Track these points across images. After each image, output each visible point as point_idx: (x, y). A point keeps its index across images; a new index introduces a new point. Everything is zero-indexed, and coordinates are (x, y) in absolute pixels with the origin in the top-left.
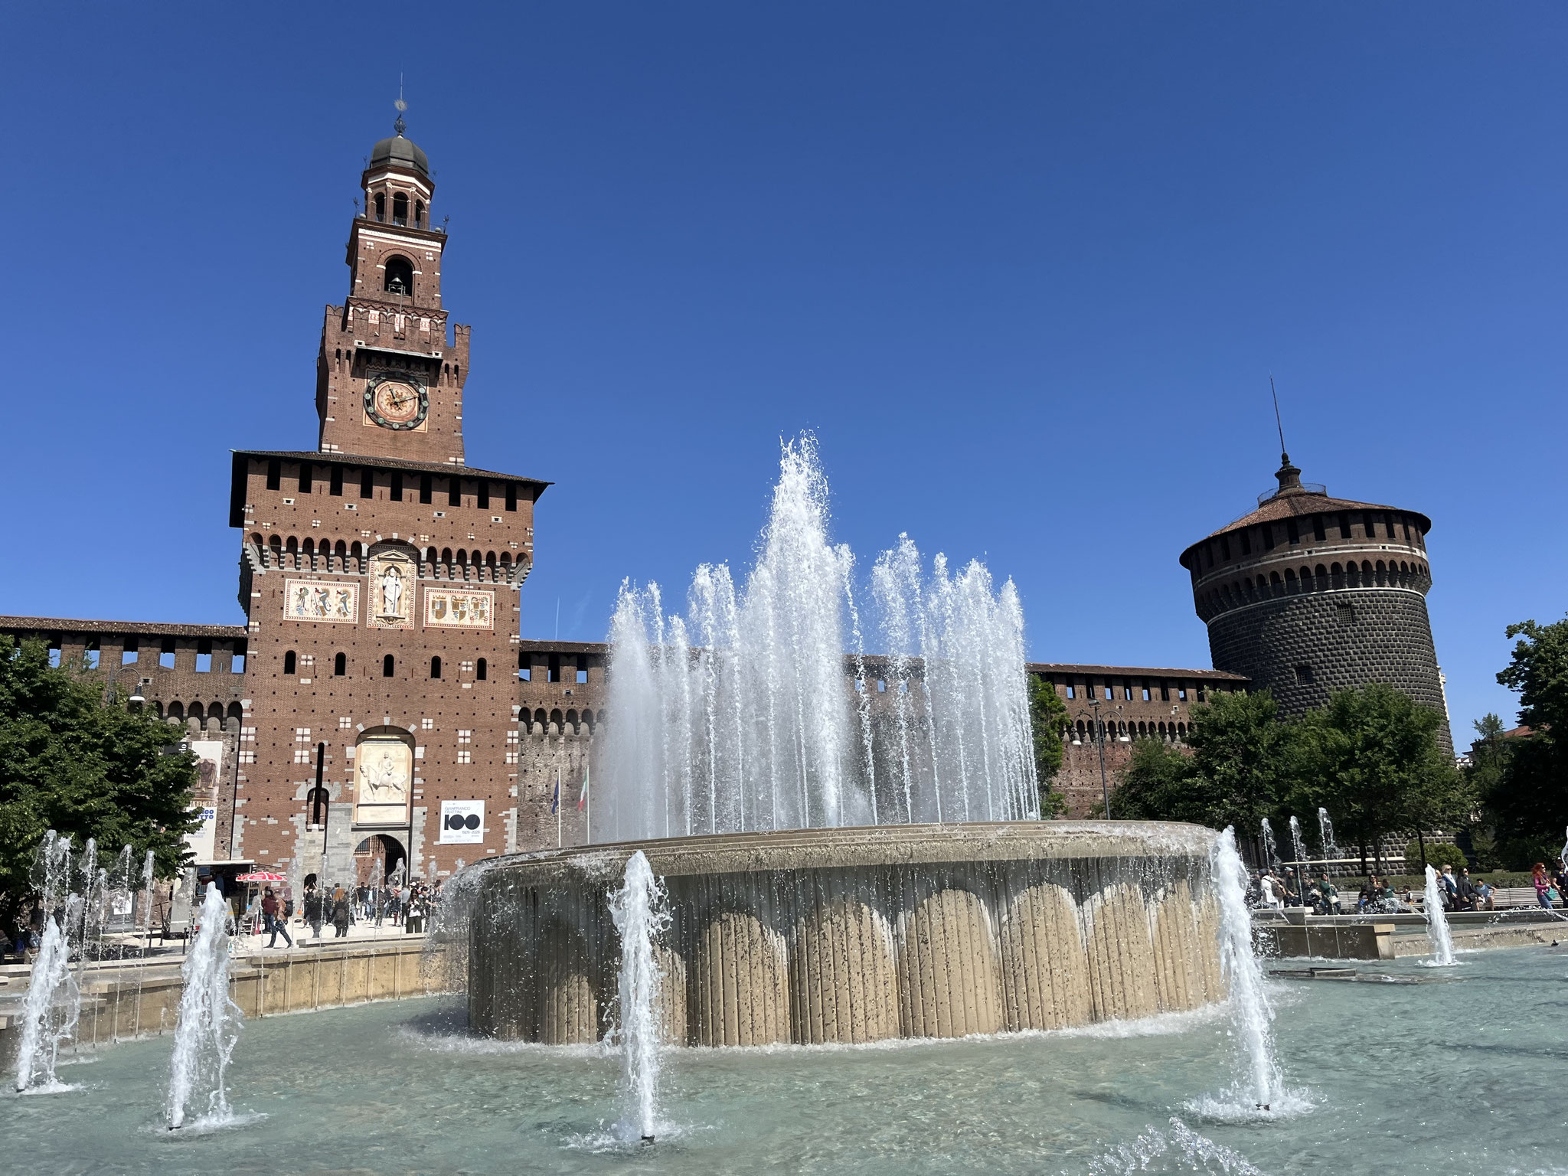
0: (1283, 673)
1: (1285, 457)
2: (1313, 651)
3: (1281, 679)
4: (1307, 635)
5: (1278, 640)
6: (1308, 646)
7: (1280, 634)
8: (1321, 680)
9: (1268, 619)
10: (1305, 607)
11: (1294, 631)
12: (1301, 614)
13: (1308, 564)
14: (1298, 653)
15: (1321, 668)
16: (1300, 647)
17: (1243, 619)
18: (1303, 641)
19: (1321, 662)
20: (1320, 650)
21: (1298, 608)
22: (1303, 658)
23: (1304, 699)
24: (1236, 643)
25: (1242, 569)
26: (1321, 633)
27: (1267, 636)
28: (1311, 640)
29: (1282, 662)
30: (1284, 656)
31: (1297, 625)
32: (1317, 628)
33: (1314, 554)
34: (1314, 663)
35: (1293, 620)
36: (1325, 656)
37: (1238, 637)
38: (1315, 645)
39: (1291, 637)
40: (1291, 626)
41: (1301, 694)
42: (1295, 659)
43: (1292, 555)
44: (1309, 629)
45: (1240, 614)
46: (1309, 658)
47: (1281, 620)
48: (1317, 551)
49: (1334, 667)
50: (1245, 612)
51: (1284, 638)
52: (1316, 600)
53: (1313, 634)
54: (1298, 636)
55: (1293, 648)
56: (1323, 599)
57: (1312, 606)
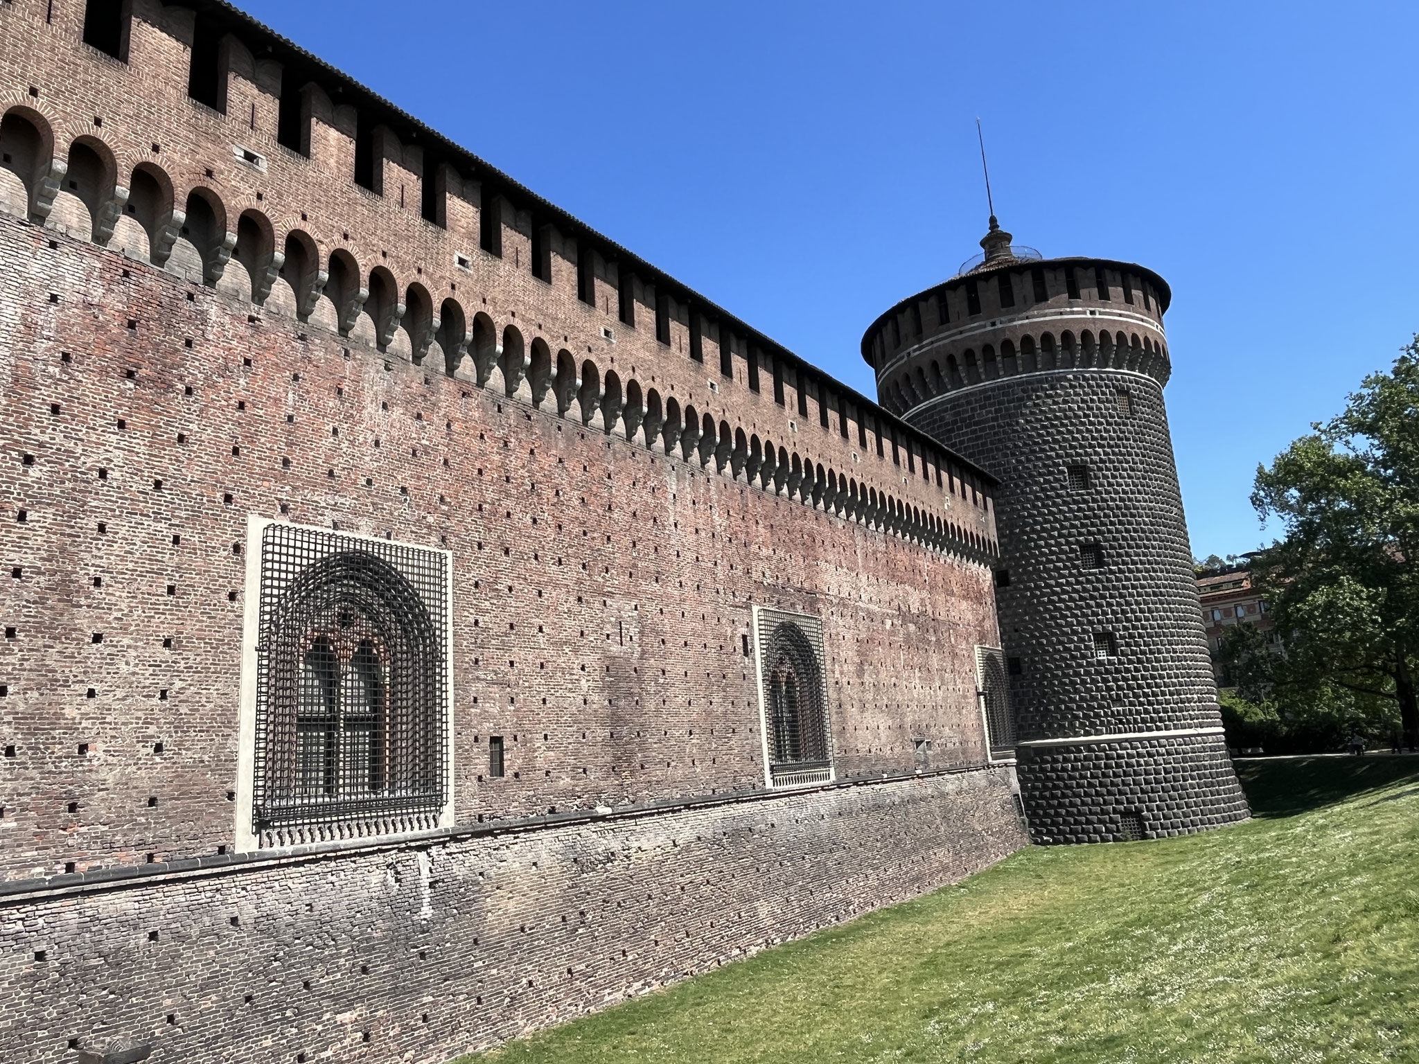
0: (1051, 473)
1: (993, 220)
2: (1091, 446)
3: (1046, 481)
4: (1083, 424)
5: (1044, 427)
6: (1084, 438)
7: (1047, 419)
8: (1102, 485)
9: (1030, 398)
10: (1081, 386)
11: (1067, 417)
12: (1077, 394)
13: (1091, 328)
14: (1072, 447)
15: (1100, 469)
16: (1075, 439)
17: (989, 398)
18: (1079, 432)
19: (1102, 461)
20: (1100, 446)
21: (1072, 387)
22: (1078, 454)
23: (1080, 510)
24: (974, 432)
25: (999, 326)
26: (1100, 424)
27: (1027, 422)
28: (1088, 431)
29: (1050, 457)
30: (1052, 449)
31: (1071, 409)
32: (1095, 416)
33: (1098, 316)
34: (1092, 462)
35: (1065, 402)
36: (1106, 454)
37: (976, 424)
38: (1094, 438)
39: (1063, 425)
40: (1064, 411)
41: (1075, 502)
42: (1068, 455)
43: (1072, 313)
44: (1086, 416)
45: (985, 391)
46: (1087, 454)
47: (1050, 401)
48: (1101, 313)
49: (1116, 469)
50: (993, 390)
51: (1053, 426)
52: (1093, 379)
53: (1091, 423)
54: (1072, 424)
55: (1065, 440)
56: (1102, 379)
57: (1090, 386)
